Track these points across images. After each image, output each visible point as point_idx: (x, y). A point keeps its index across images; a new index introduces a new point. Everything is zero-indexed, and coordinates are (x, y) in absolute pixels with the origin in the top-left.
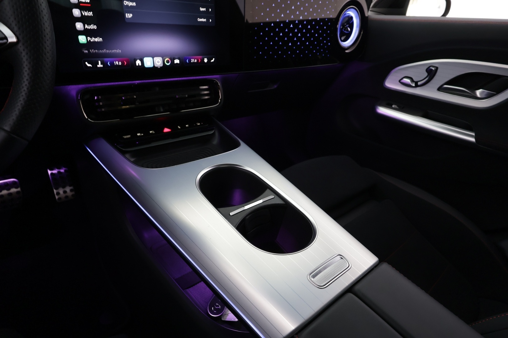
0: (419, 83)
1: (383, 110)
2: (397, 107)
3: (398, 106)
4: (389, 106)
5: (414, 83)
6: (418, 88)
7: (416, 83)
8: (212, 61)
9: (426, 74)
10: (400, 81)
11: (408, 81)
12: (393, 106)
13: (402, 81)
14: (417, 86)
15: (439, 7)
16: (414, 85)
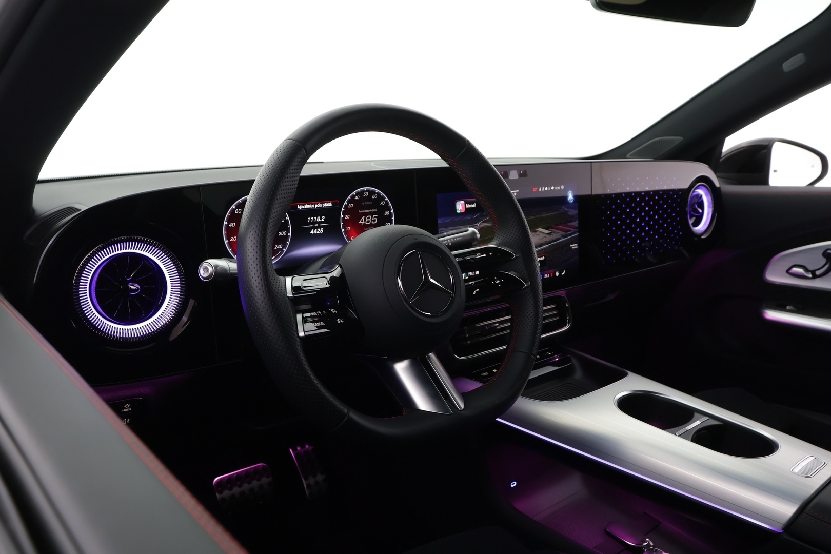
0: (818, 273)
1: (772, 315)
2: (794, 309)
3: (794, 307)
4: (781, 308)
5: (810, 273)
6: (817, 280)
7: (813, 272)
8: (563, 273)
9: (824, 261)
10: (788, 271)
11: (800, 271)
12: (788, 308)
13: (791, 271)
14: (815, 276)
15: (813, 166)
16: (810, 276)
